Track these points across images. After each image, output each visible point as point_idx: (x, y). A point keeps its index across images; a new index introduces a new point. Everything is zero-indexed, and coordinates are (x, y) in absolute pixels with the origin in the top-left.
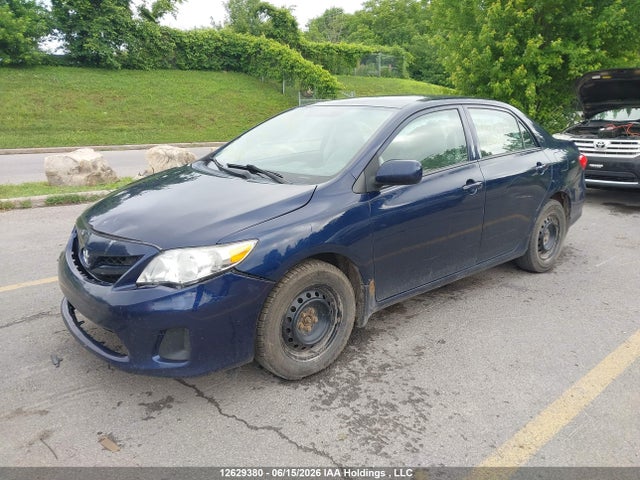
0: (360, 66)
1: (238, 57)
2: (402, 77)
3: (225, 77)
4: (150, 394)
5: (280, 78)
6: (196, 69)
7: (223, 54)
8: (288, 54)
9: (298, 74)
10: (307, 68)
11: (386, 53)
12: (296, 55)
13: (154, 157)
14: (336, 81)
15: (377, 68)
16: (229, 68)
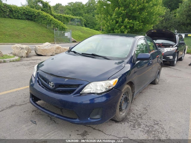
0: (70, 22)
1: (31, 16)
2: (83, 26)
3: (28, 22)
4: (78, 131)
5: (46, 24)
6: (17, 19)
7: (26, 15)
8: (49, 16)
9: (53, 23)
10: (56, 21)
11: (77, 19)
12: (52, 17)
13: (15, 48)
14: (65, 26)
15: (75, 23)
16: (28, 19)
